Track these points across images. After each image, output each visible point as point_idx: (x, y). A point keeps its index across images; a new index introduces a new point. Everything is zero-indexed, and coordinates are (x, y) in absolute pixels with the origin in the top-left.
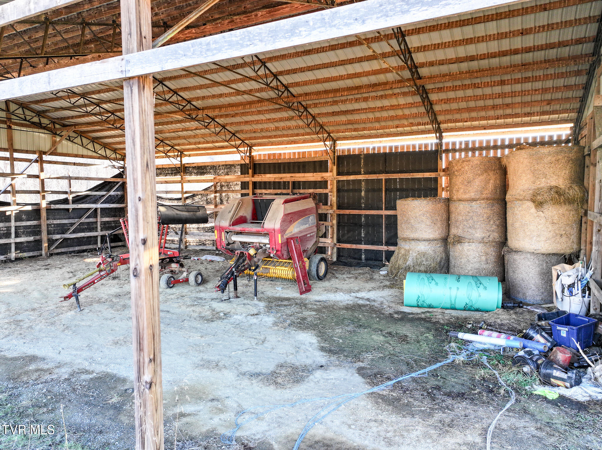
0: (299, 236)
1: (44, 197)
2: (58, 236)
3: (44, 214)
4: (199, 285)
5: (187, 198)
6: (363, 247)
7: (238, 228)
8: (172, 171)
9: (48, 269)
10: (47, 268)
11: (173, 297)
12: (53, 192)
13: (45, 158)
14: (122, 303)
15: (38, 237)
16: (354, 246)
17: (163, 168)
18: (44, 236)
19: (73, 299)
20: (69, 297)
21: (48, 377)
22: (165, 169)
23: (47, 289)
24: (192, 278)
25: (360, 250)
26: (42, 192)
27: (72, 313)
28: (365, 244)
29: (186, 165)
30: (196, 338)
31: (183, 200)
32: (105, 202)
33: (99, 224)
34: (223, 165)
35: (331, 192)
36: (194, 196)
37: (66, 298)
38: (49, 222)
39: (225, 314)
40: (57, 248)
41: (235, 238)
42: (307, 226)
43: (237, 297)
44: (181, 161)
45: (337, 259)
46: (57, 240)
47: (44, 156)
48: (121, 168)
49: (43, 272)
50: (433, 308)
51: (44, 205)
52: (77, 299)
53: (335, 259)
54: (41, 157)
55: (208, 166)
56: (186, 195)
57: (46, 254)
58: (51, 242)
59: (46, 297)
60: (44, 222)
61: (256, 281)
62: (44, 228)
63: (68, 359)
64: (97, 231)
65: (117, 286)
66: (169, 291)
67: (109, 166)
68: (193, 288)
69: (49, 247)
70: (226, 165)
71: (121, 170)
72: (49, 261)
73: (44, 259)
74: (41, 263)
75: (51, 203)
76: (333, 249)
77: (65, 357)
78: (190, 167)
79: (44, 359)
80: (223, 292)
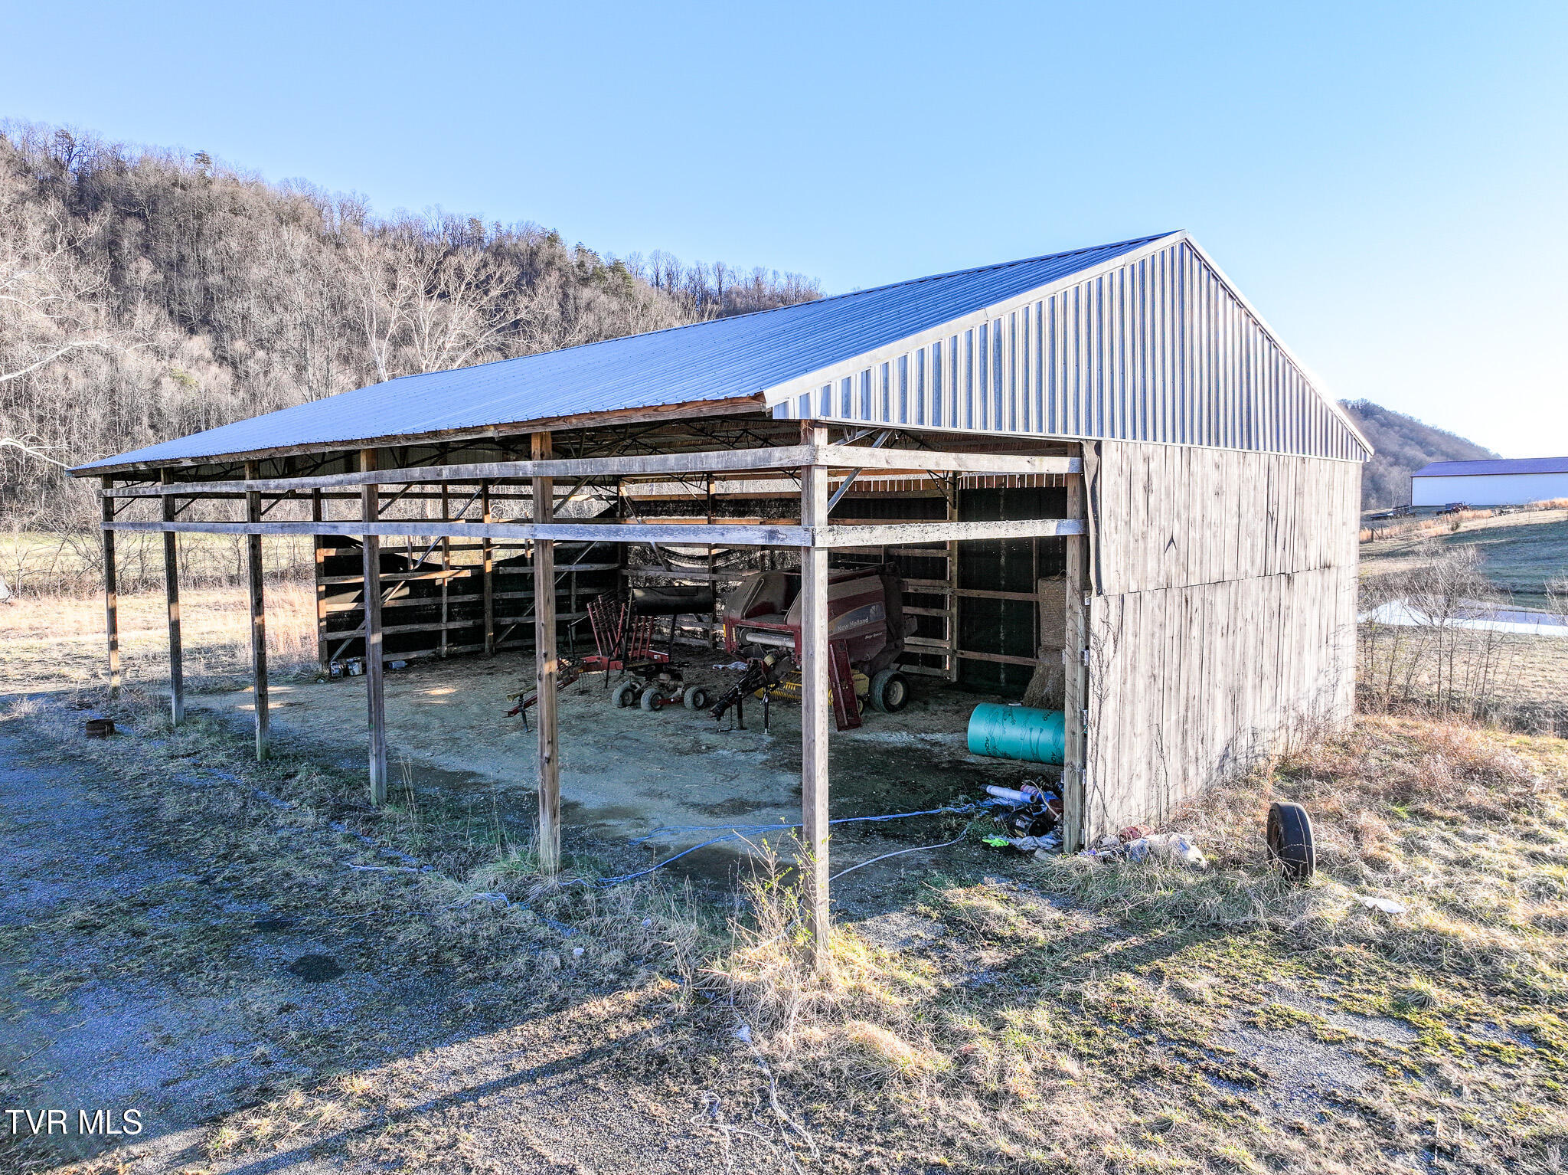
0: (848, 637)
1: (488, 556)
2: (508, 620)
3: (489, 583)
4: (700, 708)
5: (718, 556)
6: (1001, 658)
7: (753, 623)
8: (693, 506)
9: (491, 674)
10: (492, 672)
11: (653, 722)
12: (503, 546)
13: (493, 489)
14: (582, 727)
15: (479, 621)
16: (986, 657)
17: (680, 501)
18: (489, 622)
19: (519, 716)
20: (515, 712)
21: (486, 789)
22: (682, 502)
23: (489, 703)
24: (688, 698)
25: (998, 664)
26: (487, 545)
27: (518, 733)
28: (1005, 654)
29: (717, 497)
30: (655, 769)
31: (710, 559)
32: (583, 561)
33: (573, 599)
34: (776, 500)
35: (950, 555)
36: (728, 553)
37: (510, 714)
38: (498, 595)
39: (708, 748)
40: (507, 639)
41: (750, 638)
42: (866, 621)
43: (742, 728)
44: (708, 491)
45: (959, 678)
46: (507, 626)
47: (490, 487)
48: (613, 498)
49: (484, 678)
50: (1010, 758)
51: (489, 569)
52: (524, 716)
53: (955, 679)
54: (485, 489)
55: (752, 500)
56: (715, 552)
57: (491, 649)
58: (499, 629)
59: (487, 713)
60: (489, 597)
61: (766, 705)
62: (488, 606)
63: (507, 778)
64: (570, 612)
65: (583, 704)
66: (652, 714)
67: (592, 496)
68: (689, 713)
69: (495, 637)
70: (781, 500)
71: (613, 502)
72: (494, 662)
73: (487, 658)
74: (483, 663)
75: (500, 563)
76: (951, 660)
77: (504, 775)
78: (722, 501)
79: (483, 776)
80: (719, 719)
